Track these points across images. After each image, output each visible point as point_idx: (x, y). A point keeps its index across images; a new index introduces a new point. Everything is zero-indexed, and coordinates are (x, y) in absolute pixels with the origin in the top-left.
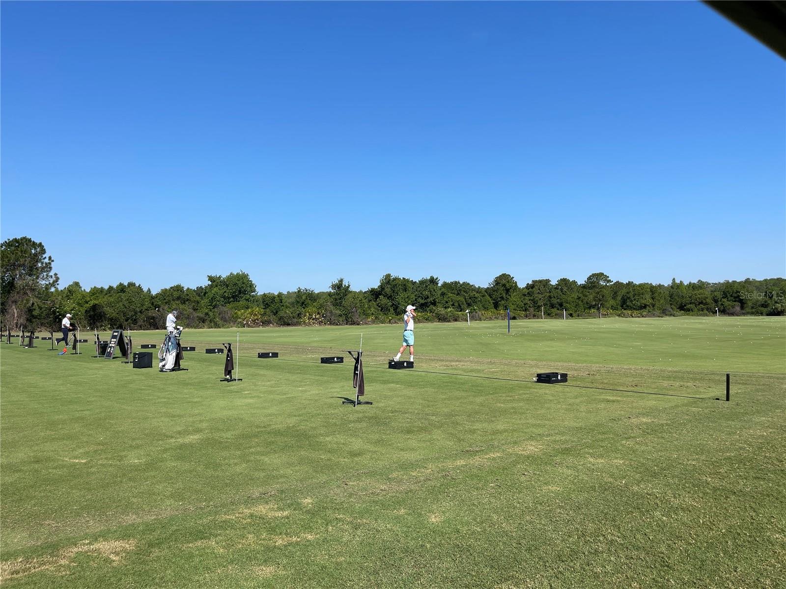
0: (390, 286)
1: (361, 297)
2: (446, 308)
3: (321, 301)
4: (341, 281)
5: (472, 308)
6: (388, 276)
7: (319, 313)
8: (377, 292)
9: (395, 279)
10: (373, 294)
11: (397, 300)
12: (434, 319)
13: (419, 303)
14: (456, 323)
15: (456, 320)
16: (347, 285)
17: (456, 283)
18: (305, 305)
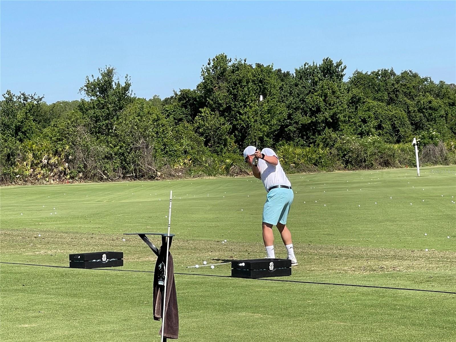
0: (225, 84)
1: (157, 112)
2: (361, 134)
3: (62, 124)
4: (109, 74)
5: (425, 133)
6: (221, 60)
7: (56, 153)
8: (195, 99)
9: (236, 68)
10: (184, 106)
11: (243, 117)
12: (333, 162)
13: (297, 123)
14: (386, 170)
15: (386, 164)
16: (123, 85)
17: (386, 74)
18: (24, 133)
